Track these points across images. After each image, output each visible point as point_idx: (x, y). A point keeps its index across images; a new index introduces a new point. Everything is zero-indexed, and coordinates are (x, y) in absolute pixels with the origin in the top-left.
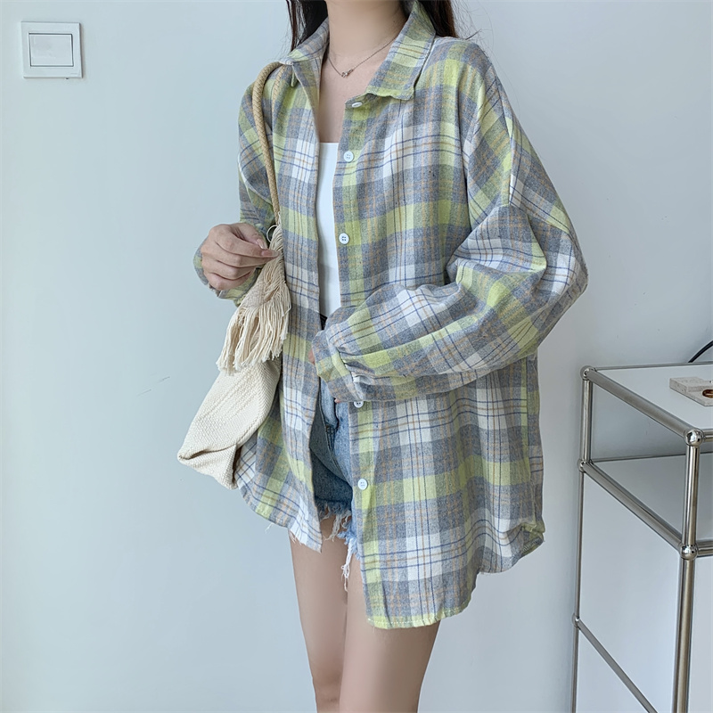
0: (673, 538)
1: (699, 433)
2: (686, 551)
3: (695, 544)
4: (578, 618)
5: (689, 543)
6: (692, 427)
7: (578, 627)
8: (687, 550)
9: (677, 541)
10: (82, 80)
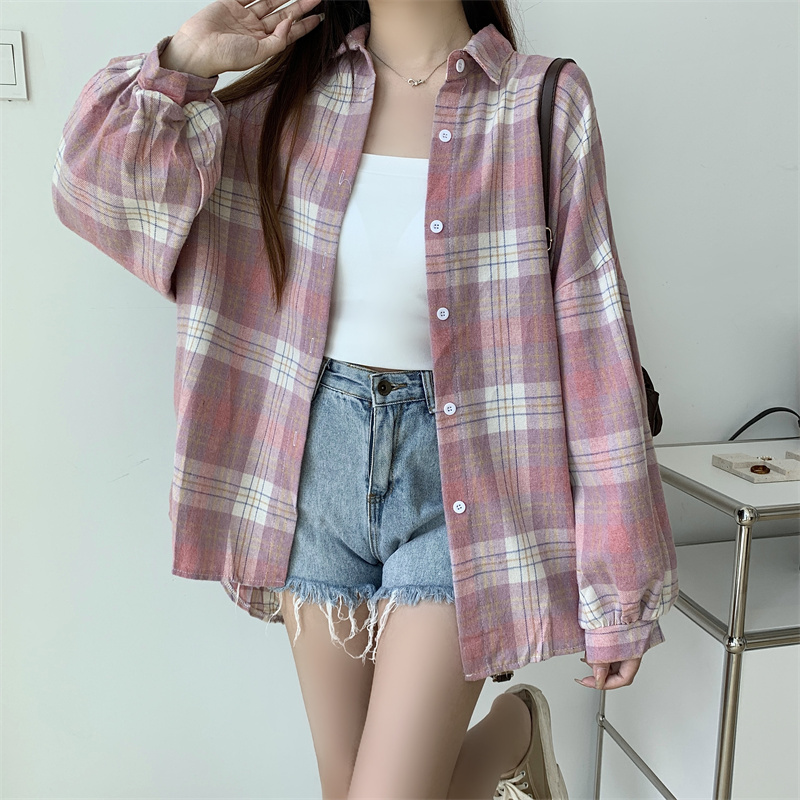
0: (718, 630)
1: (752, 510)
2: (732, 644)
3: (743, 636)
4: (603, 716)
5: (737, 635)
6: (743, 505)
7: (603, 726)
8: (735, 643)
9: (722, 633)
10: (28, 102)
